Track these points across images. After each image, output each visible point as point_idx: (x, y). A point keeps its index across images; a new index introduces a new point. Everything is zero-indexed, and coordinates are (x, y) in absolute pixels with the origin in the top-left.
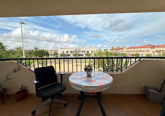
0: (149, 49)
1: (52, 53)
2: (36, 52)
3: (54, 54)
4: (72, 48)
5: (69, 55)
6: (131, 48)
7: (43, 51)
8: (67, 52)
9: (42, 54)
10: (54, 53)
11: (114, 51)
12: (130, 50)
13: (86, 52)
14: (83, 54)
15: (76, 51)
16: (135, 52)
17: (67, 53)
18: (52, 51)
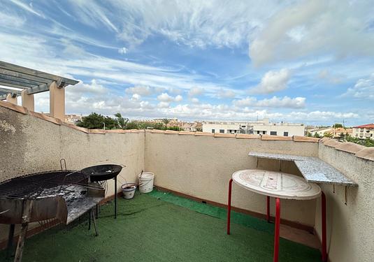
4: (232, 124)
8: (222, 131)
13: (269, 133)
15: (242, 131)
18: (192, 124)
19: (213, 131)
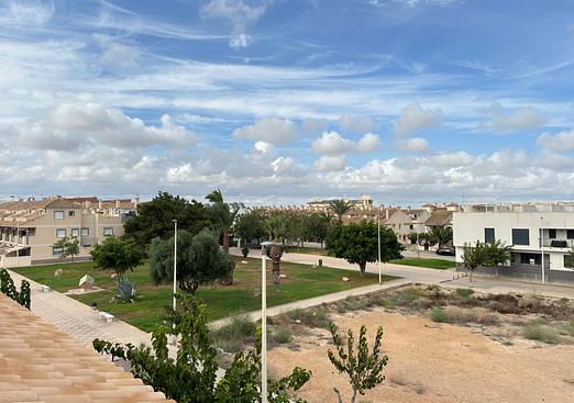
1: (418, 231)
2: (338, 236)
5: (537, 257)
7: (370, 231)
9: (364, 244)
10: (426, 230)
17: (515, 242)
18: (416, 214)
19: (489, 233)
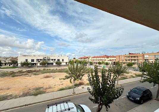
0: (106, 59)
1: (7, 62)
3: (10, 63)
4: (39, 56)
5: (35, 64)
6: (94, 57)
8: (33, 60)
11: (82, 59)
12: (94, 59)
13: (57, 60)
14: (52, 62)
15: (44, 59)
16: (98, 60)
